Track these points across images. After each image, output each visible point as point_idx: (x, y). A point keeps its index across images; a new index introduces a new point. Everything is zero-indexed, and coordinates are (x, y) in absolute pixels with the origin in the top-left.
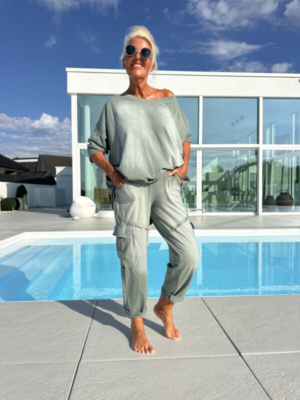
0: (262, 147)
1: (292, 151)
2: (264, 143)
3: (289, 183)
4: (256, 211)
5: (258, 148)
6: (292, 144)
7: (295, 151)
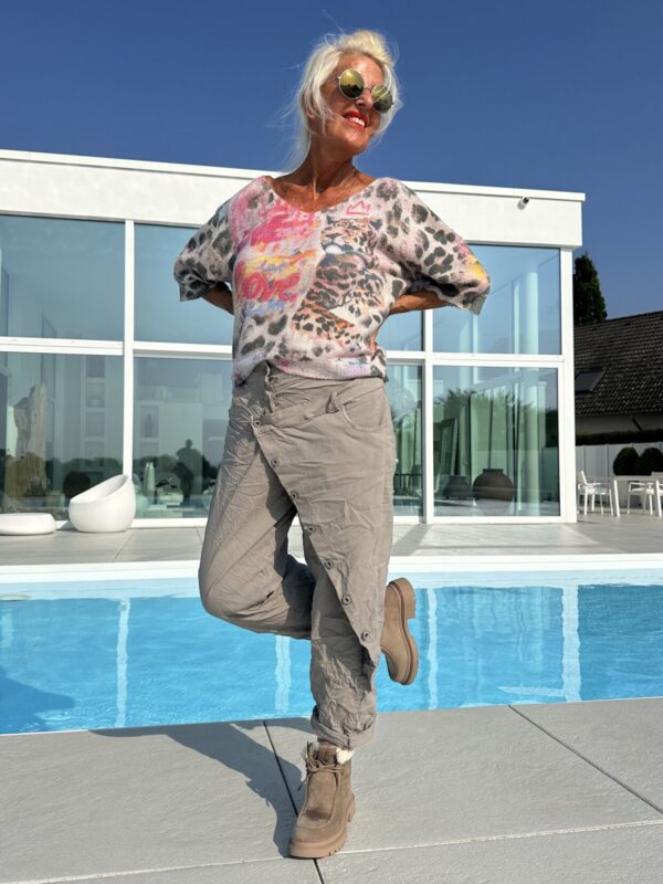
0: (432, 358)
1: (513, 368)
2: (436, 349)
3: (508, 448)
4: (422, 513)
5: (423, 361)
6: (513, 353)
7: (521, 369)
